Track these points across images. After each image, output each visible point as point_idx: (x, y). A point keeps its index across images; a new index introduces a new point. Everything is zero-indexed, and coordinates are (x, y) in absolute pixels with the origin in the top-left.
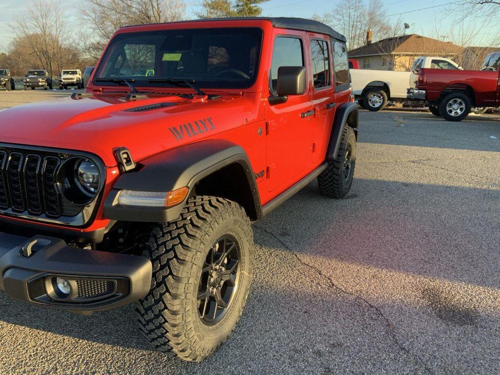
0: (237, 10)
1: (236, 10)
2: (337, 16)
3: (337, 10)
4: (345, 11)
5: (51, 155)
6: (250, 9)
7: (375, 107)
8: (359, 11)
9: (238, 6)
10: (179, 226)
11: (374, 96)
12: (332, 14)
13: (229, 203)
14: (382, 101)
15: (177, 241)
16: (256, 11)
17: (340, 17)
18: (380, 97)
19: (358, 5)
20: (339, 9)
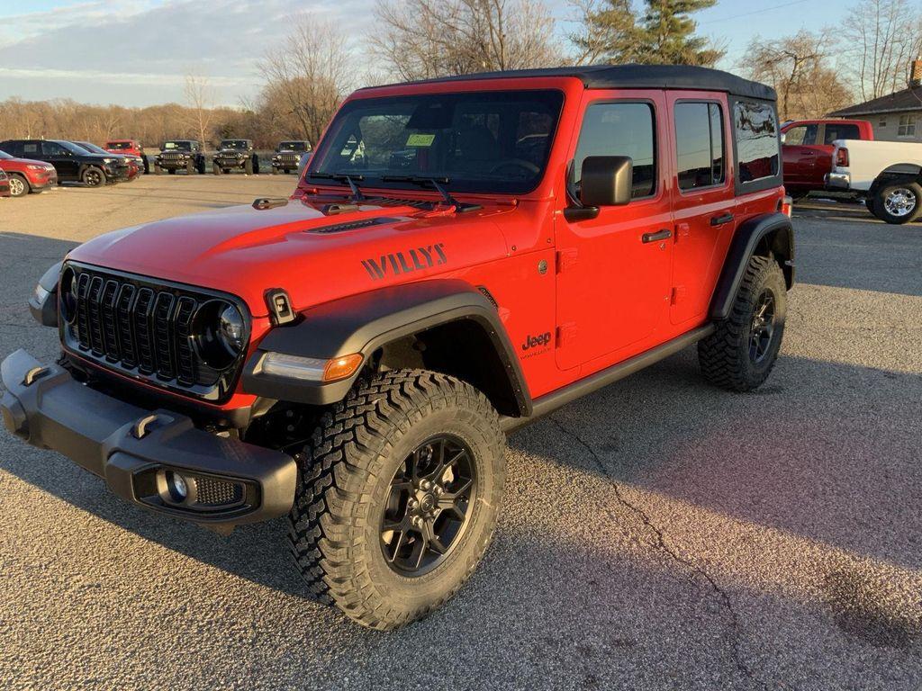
0: (648, 26)
1: (644, 26)
2: (850, 32)
3: (850, 20)
4: (867, 21)
5: (188, 296)
6: (672, 23)
7: (899, 215)
8: (899, 21)
9: (649, 18)
10: (357, 413)
11: (897, 193)
12: (839, 26)
13: (451, 383)
14: (913, 204)
15: (350, 436)
16: (683, 26)
17: (857, 33)
18: (909, 196)
19: (897, 7)
20: (855, 17)
